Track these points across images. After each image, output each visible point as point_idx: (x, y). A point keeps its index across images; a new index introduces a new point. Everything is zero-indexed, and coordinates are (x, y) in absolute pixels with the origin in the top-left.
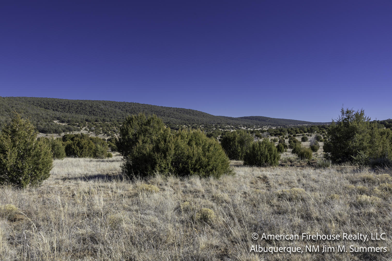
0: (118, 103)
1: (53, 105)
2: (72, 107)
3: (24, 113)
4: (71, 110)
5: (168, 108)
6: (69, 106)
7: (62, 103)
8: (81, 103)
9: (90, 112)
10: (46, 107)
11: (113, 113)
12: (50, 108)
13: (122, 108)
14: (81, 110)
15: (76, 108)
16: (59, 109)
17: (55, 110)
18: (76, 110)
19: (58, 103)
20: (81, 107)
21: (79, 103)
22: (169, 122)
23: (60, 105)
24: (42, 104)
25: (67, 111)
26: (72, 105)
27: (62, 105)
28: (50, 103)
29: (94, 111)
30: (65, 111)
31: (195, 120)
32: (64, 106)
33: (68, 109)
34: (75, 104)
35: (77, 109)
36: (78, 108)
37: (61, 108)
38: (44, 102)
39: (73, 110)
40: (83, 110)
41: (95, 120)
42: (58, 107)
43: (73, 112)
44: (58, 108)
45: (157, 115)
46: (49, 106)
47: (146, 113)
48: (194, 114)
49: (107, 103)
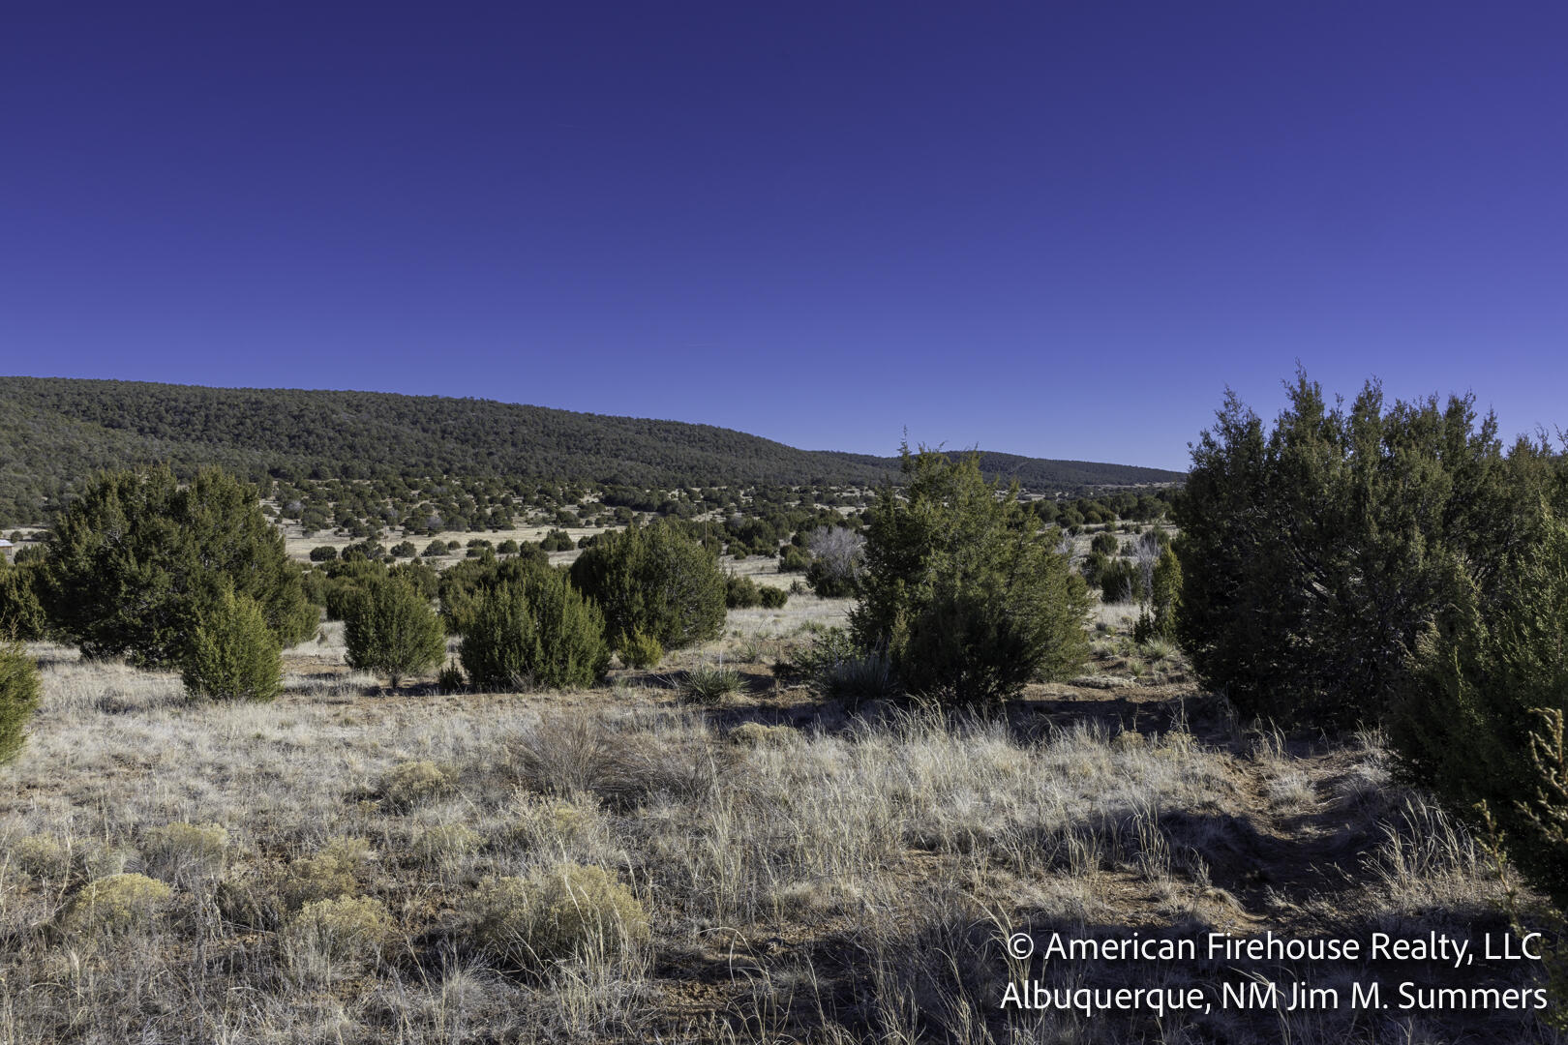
0: (411, 403)
1: (139, 408)
2: (217, 417)
4: (212, 433)
5: (615, 422)
6: (207, 416)
7: (176, 400)
8: (256, 402)
9: (291, 438)
10: (112, 420)
11: (387, 442)
12: (127, 422)
13: (424, 421)
14: (255, 432)
15: (234, 421)
16: (163, 427)
17: (147, 430)
18: (237, 432)
19: (162, 401)
20: (255, 419)
21: (247, 402)
22: (615, 475)
23: (167, 411)
24: (95, 405)
25: (199, 434)
26: (219, 409)
27: (176, 411)
28: (128, 401)
29: (310, 433)
30: (188, 435)
31: (723, 470)
32: (186, 415)
33: (201, 428)
34: (230, 406)
35: (241, 427)
36: (242, 424)
37: (171, 424)
38: (102, 397)
39: (221, 431)
40: (264, 429)
41: (309, 471)
42: (161, 419)
43: (220, 440)
44: (161, 421)
45: (568, 448)
46: (121, 416)
47: (524, 443)
48: (721, 442)
49: (363, 402)
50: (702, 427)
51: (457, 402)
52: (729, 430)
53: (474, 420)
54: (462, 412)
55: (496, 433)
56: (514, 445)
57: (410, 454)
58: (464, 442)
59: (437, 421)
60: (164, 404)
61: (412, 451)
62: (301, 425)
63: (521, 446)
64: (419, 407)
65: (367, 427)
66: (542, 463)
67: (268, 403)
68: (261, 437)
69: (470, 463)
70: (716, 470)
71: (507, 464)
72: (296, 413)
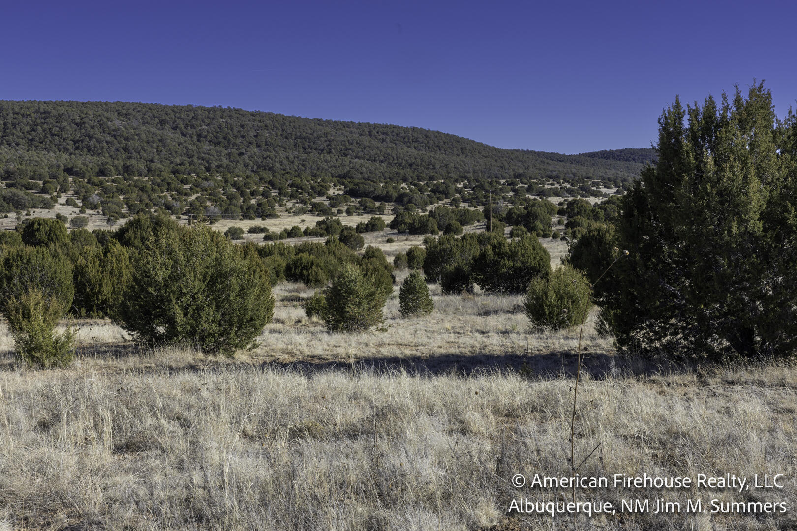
0: (170, 111)
2: (14, 125)
4: (10, 138)
5: (341, 126)
8: (45, 112)
11: (155, 145)
14: (45, 137)
15: (28, 128)
18: (30, 137)
20: (45, 126)
21: (37, 112)
22: (349, 171)
26: (15, 118)
29: (90, 137)
34: (23, 115)
35: (33, 133)
36: (34, 130)
39: (18, 137)
40: (53, 135)
43: (18, 144)
45: (304, 149)
47: (266, 144)
48: (431, 142)
49: (131, 111)
50: (414, 129)
51: (209, 110)
52: (438, 132)
53: (224, 125)
54: (213, 119)
55: (243, 137)
56: (258, 146)
57: (174, 154)
58: (217, 144)
59: (193, 127)
61: (176, 152)
62: (83, 131)
63: (264, 147)
64: (177, 115)
65: (137, 132)
66: (285, 162)
67: (54, 112)
68: (51, 141)
69: (225, 162)
70: (431, 167)
71: (256, 163)
72: (78, 121)
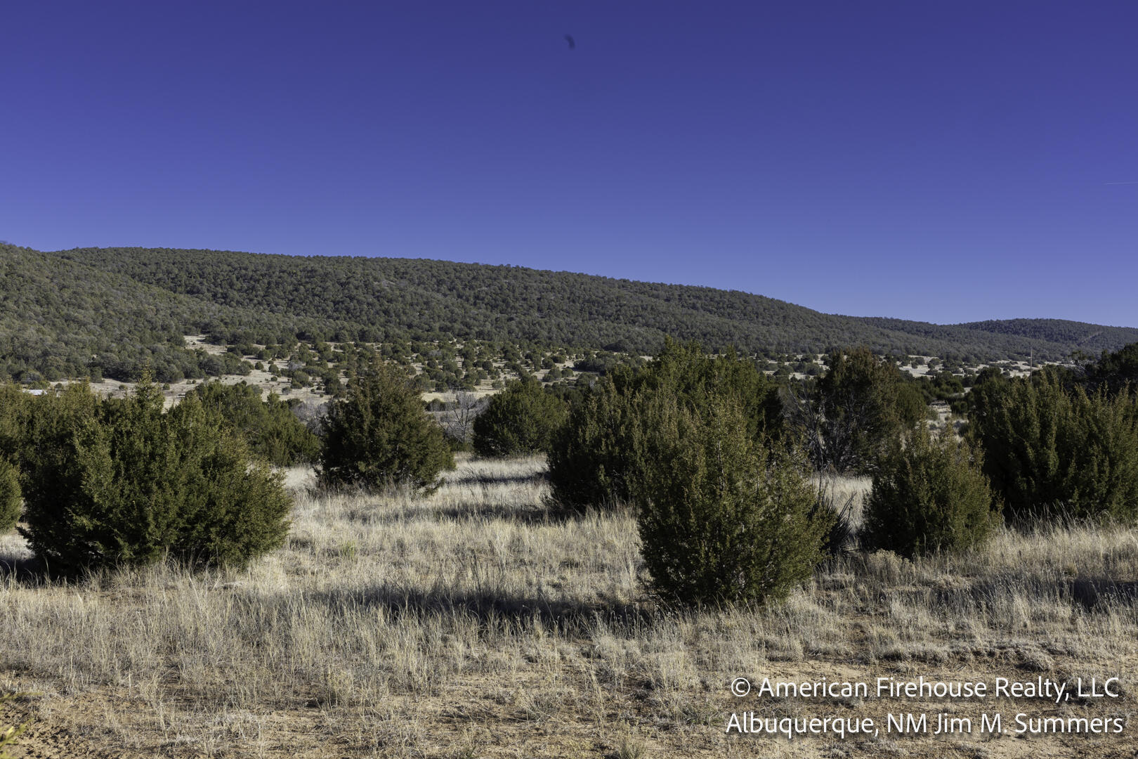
0: (451, 270)
1: (216, 275)
2: (277, 284)
3: (96, 309)
4: (270, 298)
5: (648, 288)
6: (269, 283)
7: (246, 269)
8: (312, 271)
9: (335, 303)
10: (194, 287)
11: (418, 308)
12: (204, 289)
13: (460, 287)
14: (306, 298)
15: (290, 288)
16: (235, 294)
17: (219, 295)
18: (291, 297)
19: (236, 269)
20: (309, 286)
21: (304, 270)
22: (620, 341)
23: (238, 279)
24: (182, 273)
25: (260, 299)
26: (280, 277)
27: (245, 278)
28: (209, 269)
29: (352, 299)
30: (251, 300)
31: (736, 338)
32: (252, 282)
33: (262, 293)
34: (289, 274)
35: (295, 293)
36: (297, 290)
37: (239, 290)
38: (190, 266)
39: (279, 297)
40: (314, 295)
42: (231, 285)
43: (277, 305)
44: (231, 288)
45: (591, 313)
46: (201, 283)
47: (549, 308)
48: (749, 308)
49: (410, 270)
50: (733, 293)
51: (493, 269)
52: (761, 297)
53: (506, 286)
54: (495, 279)
55: (525, 299)
56: (540, 310)
57: (436, 319)
58: (494, 307)
59: (471, 288)
60: (236, 272)
61: (439, 316)
62: (346, 291)
63: (546, 311)
64: (458, 274)
65: (403, 293)
66: (554, 329)
67: (321, 271)
68: (311, 302)
69: (489, 327)
70: (728, 337)
71: (523, 330)
72: (344, 280)
